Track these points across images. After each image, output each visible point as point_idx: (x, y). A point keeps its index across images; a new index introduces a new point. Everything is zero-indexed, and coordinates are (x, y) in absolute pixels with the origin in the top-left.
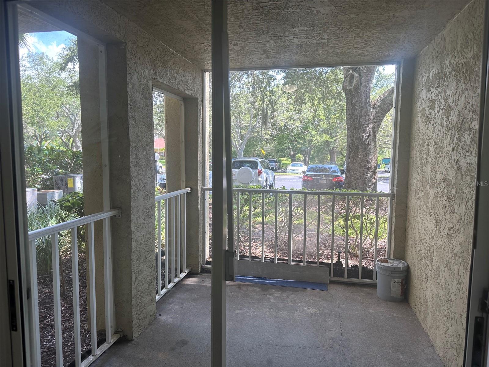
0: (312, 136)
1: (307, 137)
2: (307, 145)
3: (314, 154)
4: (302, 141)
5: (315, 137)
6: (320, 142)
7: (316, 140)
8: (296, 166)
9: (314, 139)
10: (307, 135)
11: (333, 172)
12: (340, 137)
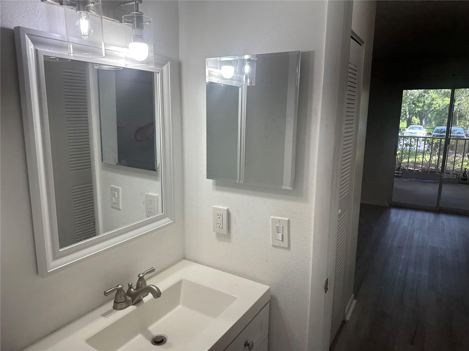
0: (433, 100)
1: (427, 100)
2: (426, 108)
3: (432, 117)
4: (421, 105)
5: (436, 101)
6: (441, 106)
7: (437, 103)
8: (414, 129)
9: (434, 102)
10: (427, 98)
11: (458, 134)
12: (466, 101)
